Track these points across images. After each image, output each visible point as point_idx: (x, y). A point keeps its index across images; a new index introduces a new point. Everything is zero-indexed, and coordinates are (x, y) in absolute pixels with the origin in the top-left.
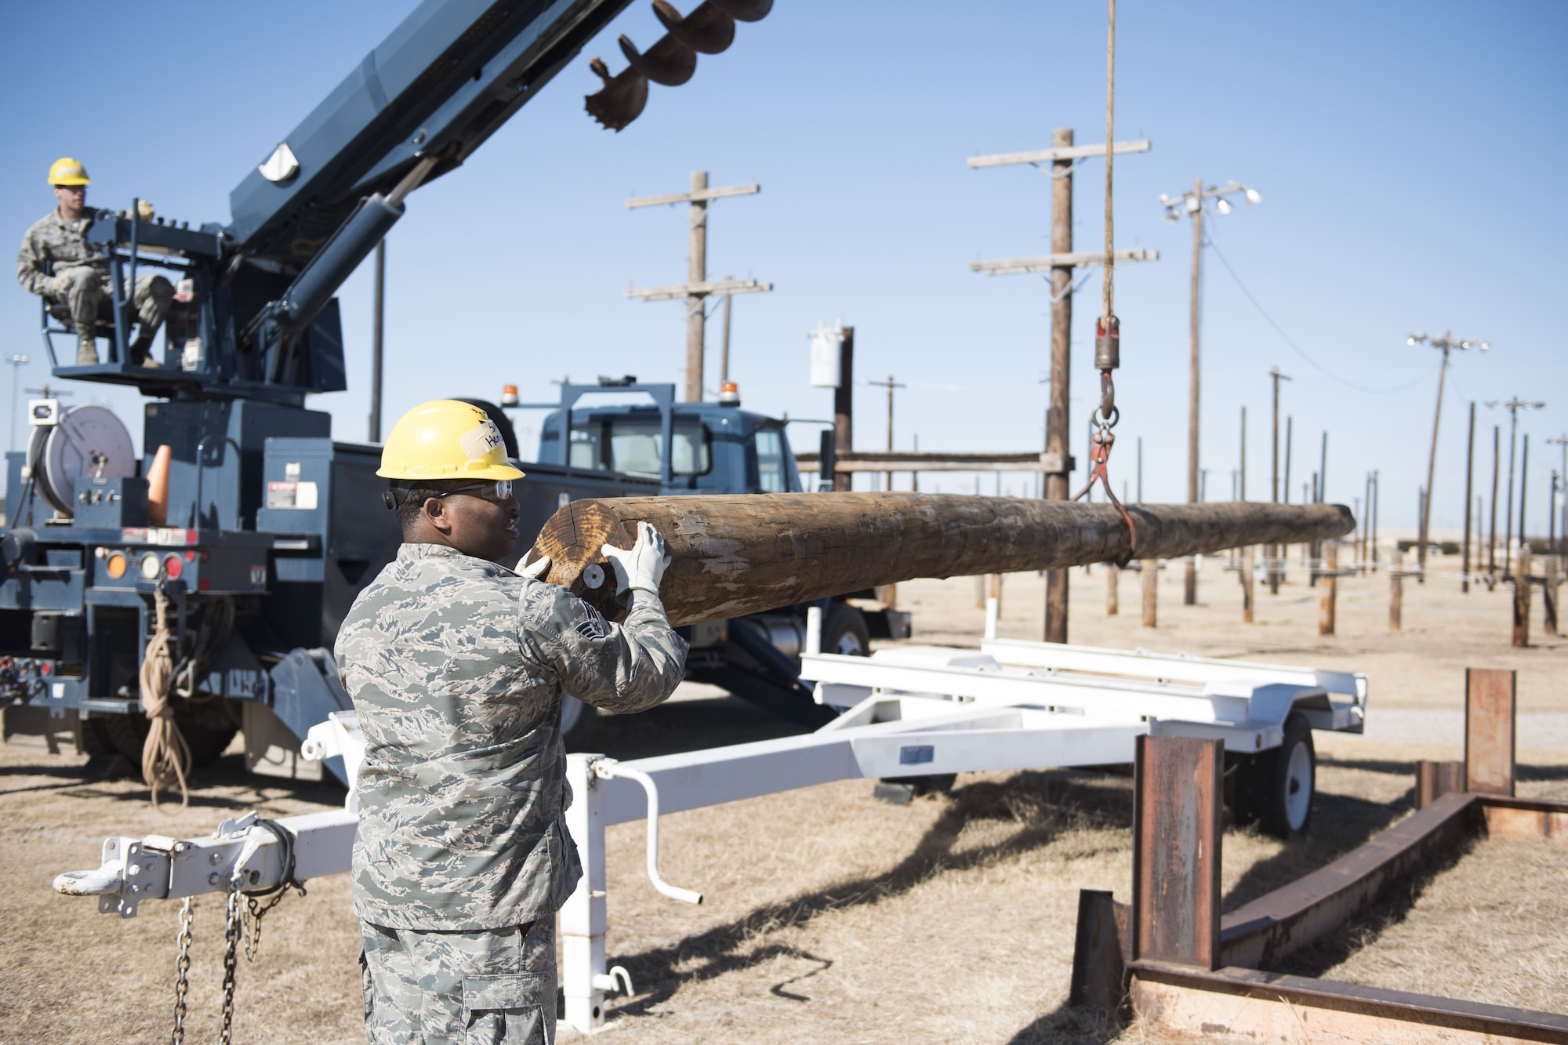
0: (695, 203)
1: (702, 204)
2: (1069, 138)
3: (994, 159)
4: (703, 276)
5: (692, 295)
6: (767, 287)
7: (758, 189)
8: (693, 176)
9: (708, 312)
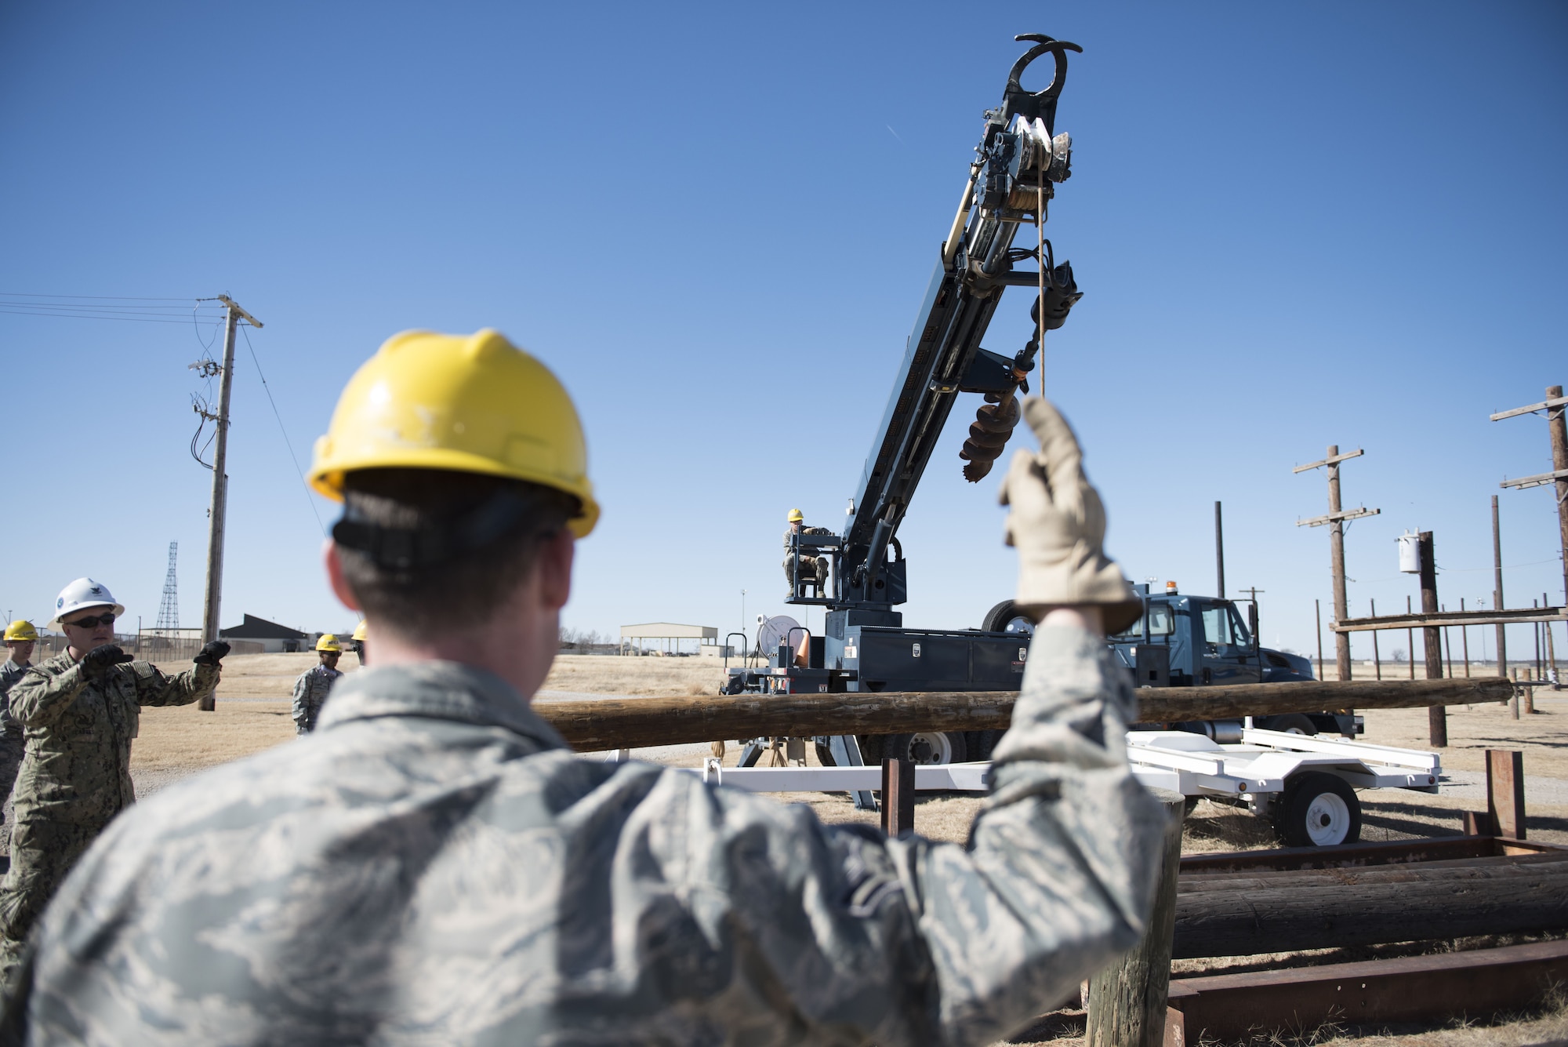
0: (1329, 465)
1: (1334, 465)
2: (1558, 392)
3: (1507, 413)
4: (1339, 508)
5: (1332, 520)
6: (1376, 512)
7: (1362, 452)
8: (1329, 448)
9: (1344, 531)
